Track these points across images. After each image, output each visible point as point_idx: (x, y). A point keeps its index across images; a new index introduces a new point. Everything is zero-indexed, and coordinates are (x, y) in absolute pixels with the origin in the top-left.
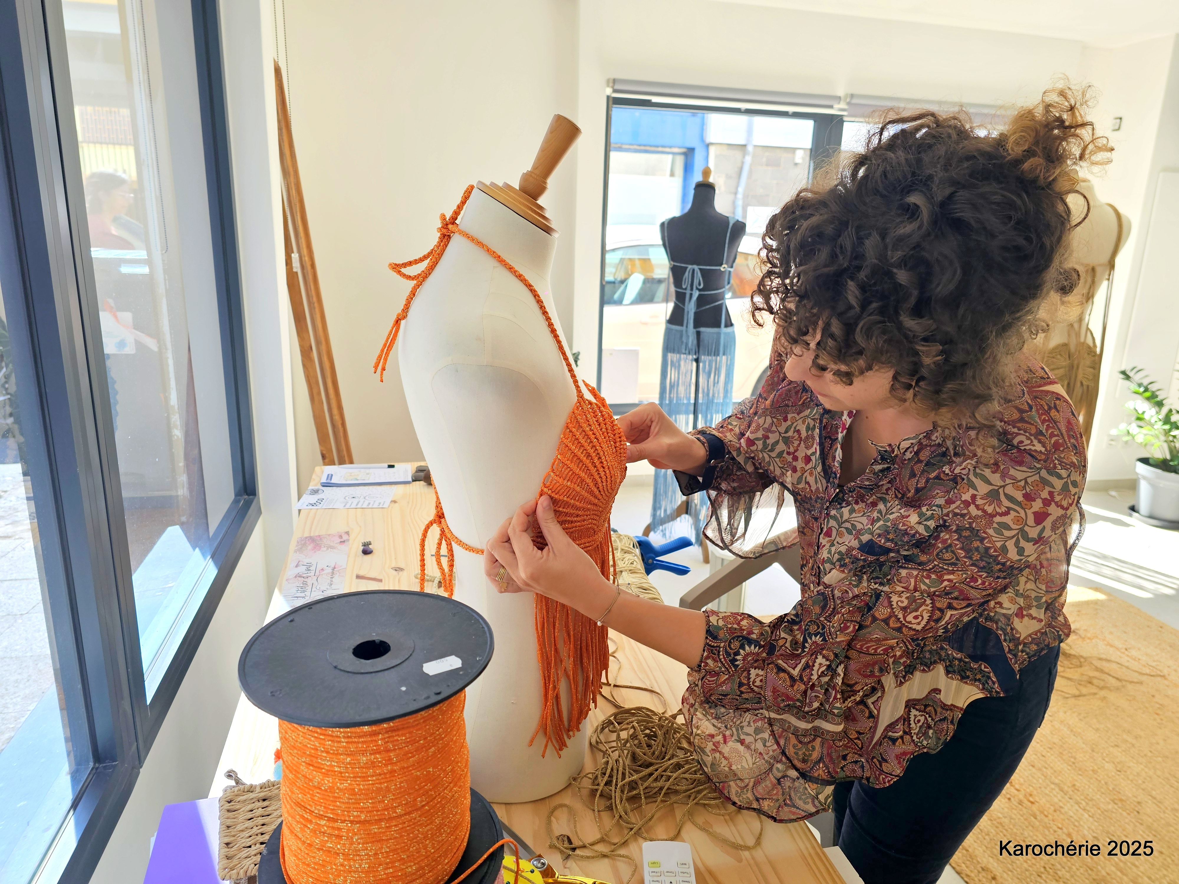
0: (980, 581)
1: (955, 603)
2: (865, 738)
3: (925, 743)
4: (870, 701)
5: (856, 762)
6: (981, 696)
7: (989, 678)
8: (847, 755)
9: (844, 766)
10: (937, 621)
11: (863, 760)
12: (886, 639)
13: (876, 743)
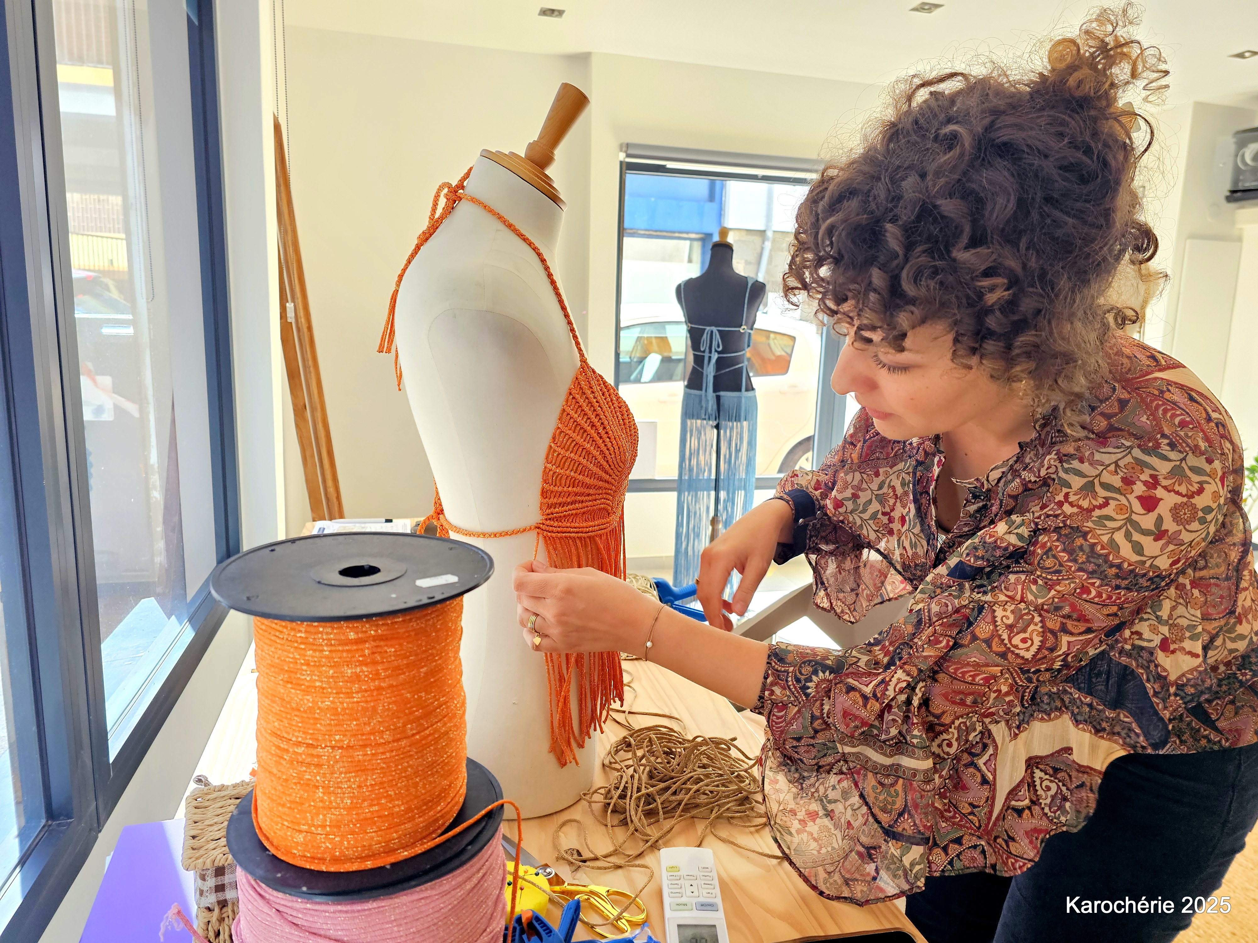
0: (1094, 593)
1: (1070, 624)
2: (982, 813)
3: (1063, 819)
4: (981, 762)
5: (975, 847)
6: (1122, 753)
7: (1130, 730)
8: (962, 837)
9: (961, 853)
10: (1052, 650)
11: (983, 843)
12: (987, 665)
13: (997, 819)
